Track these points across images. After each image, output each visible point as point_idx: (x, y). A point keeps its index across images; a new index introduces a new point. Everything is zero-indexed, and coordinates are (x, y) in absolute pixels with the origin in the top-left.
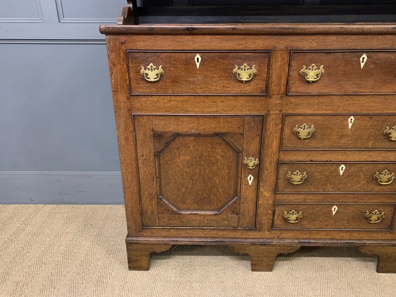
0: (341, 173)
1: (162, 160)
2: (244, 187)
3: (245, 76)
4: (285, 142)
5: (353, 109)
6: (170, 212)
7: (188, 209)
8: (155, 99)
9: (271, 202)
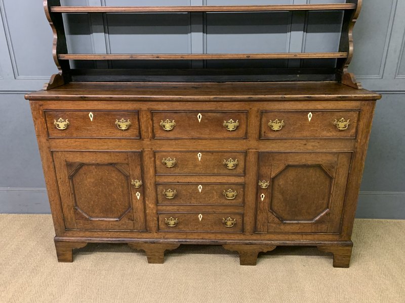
0: (200, 190)
1: (74, 182)
2: (134, 201)
3: (124, 127)
4: (158, 169)
5: (200, 148)
6: (84, 219)
7: (97, 217)
8: (65, 140)
9: (155, 212)
